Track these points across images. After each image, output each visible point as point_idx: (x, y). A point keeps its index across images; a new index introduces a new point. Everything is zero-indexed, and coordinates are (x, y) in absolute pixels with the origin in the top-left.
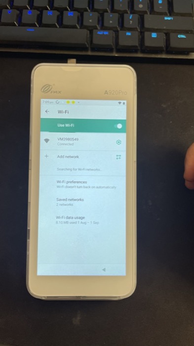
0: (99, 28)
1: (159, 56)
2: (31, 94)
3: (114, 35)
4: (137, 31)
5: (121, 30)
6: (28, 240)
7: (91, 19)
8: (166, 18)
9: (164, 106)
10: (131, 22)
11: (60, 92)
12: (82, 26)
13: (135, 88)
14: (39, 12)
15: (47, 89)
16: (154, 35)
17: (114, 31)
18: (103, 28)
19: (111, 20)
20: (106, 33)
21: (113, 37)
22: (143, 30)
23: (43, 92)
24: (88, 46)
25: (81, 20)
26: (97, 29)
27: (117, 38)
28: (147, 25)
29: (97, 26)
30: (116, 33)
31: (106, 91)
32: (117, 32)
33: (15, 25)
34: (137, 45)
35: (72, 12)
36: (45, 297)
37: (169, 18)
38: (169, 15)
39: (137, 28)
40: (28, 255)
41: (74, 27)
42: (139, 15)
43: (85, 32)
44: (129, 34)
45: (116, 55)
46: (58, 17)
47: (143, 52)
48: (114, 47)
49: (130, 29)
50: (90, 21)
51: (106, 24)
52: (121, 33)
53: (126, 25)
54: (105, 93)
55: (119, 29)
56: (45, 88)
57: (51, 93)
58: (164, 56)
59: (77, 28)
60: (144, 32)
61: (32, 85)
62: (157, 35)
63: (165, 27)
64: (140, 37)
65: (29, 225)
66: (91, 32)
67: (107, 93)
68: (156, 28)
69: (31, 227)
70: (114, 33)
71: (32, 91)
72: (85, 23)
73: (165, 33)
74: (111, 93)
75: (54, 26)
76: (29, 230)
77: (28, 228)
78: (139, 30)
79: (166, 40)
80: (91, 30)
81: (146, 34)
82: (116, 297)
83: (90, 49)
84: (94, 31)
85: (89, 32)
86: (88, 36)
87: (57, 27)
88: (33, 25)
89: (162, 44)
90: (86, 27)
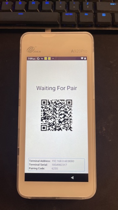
0: (66, 11)
1: (107, 29)
2: (20, 53)
3: (76, 15)
4: (92, 12)
5: (81, 12)
6: (18, 156)
7: (61, 5)
8: (111, 4)
9: (112, 62)
10: (88, 7)
11: (40, 52)
12: (55, 10)
13: (93, 48)
14: (26, 3)
15: (31, 50)
16: (104, 15)
17: (76, 13)
18: (69, 11)
19: (74, 5)
20: (71, 14)
21: (76, 17)
22: (96, 12)
23: (29, 52)
24: (59, 23)
25: (54, 7)
26: (64, 11)
27: (78, 17)
28: (98, 9)
29: (65, 10)
30: (77, 15)
31: (72, 50)
32: (78, 13)
33: (11, 11)
34: (93, 21)
35: (48, 2)
36: (30, 197)
37: (113, 4)
38: (113, 2)
39: (92, 11)
40: (18, 166)
41: (50, 11)
42: (93, 2)
43: (57, 14)
44: (86, 14)
45: (78, 29)
46: (39, 5)
47: (96, 26)
48: (76, 23)
49: (87, 12)
50: (60, 7)
51: (70, 9)
52: (81, 14)
53: (84, 9)
54: (72, 52)
55: (80, 12)
56: (30, 49)
57: (34, 52)
58: (111, 29)
59: (51, 11)
60: (97, 13)
61: (20, 48)
62: (106, 15)
63: (111, 10)
64: (95, 17)
65: (19, 145)
66: (61, 15)
67: (73, 52)
68: (105, 10)
69: (20, 147)
70: (76, 14)
71: (20, 51)
72: (57, 8)
73: (111, 14)
74: (76, 51)
75: (36, 11)
76: (19, 148)
77: (18, 147)
78: (93, 12)
79: (112, 18)
80: (61, 12)
81: (98, 14)
82: (82, 198)
83: (60, 25)
84: (63, 13)
85: (59, 14)
86: (59, 17)
87: (38, 11)
88: (23, 11)
89: (109, 20)
90: (58, 11)
